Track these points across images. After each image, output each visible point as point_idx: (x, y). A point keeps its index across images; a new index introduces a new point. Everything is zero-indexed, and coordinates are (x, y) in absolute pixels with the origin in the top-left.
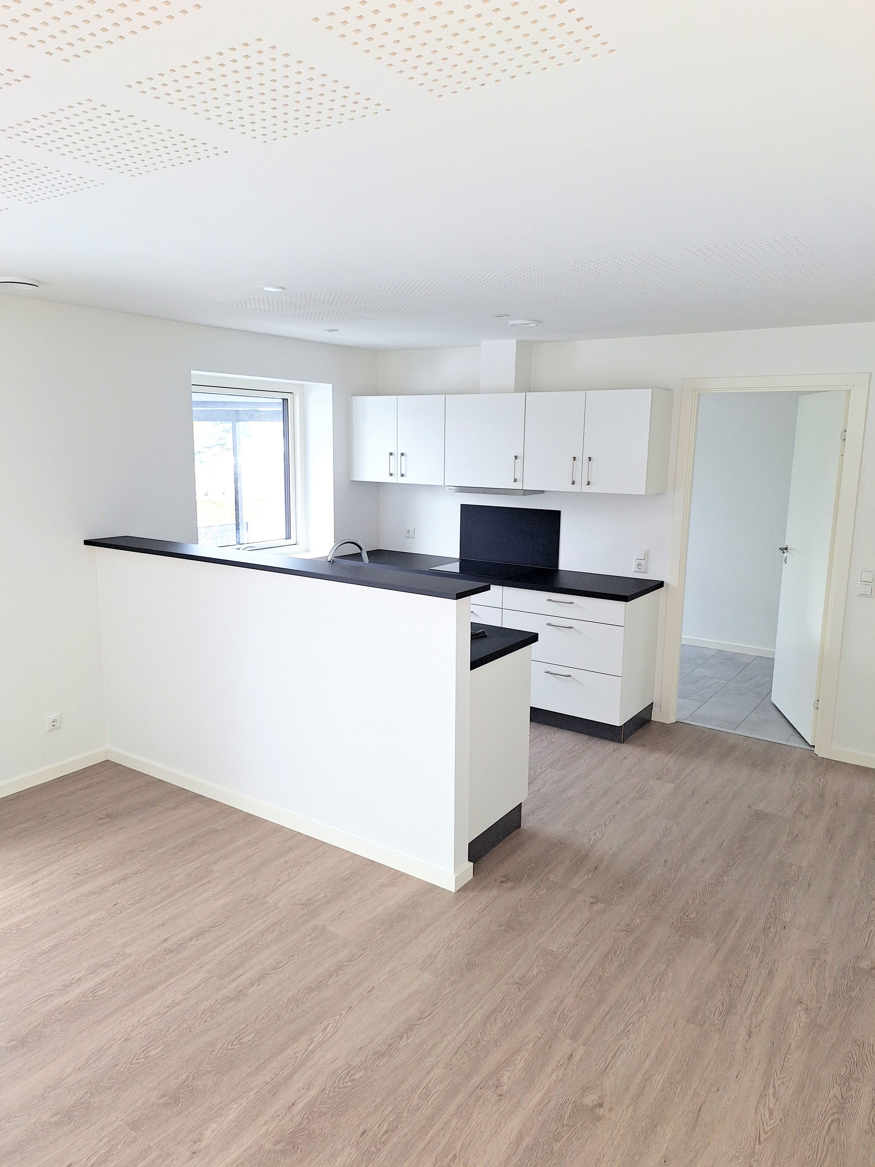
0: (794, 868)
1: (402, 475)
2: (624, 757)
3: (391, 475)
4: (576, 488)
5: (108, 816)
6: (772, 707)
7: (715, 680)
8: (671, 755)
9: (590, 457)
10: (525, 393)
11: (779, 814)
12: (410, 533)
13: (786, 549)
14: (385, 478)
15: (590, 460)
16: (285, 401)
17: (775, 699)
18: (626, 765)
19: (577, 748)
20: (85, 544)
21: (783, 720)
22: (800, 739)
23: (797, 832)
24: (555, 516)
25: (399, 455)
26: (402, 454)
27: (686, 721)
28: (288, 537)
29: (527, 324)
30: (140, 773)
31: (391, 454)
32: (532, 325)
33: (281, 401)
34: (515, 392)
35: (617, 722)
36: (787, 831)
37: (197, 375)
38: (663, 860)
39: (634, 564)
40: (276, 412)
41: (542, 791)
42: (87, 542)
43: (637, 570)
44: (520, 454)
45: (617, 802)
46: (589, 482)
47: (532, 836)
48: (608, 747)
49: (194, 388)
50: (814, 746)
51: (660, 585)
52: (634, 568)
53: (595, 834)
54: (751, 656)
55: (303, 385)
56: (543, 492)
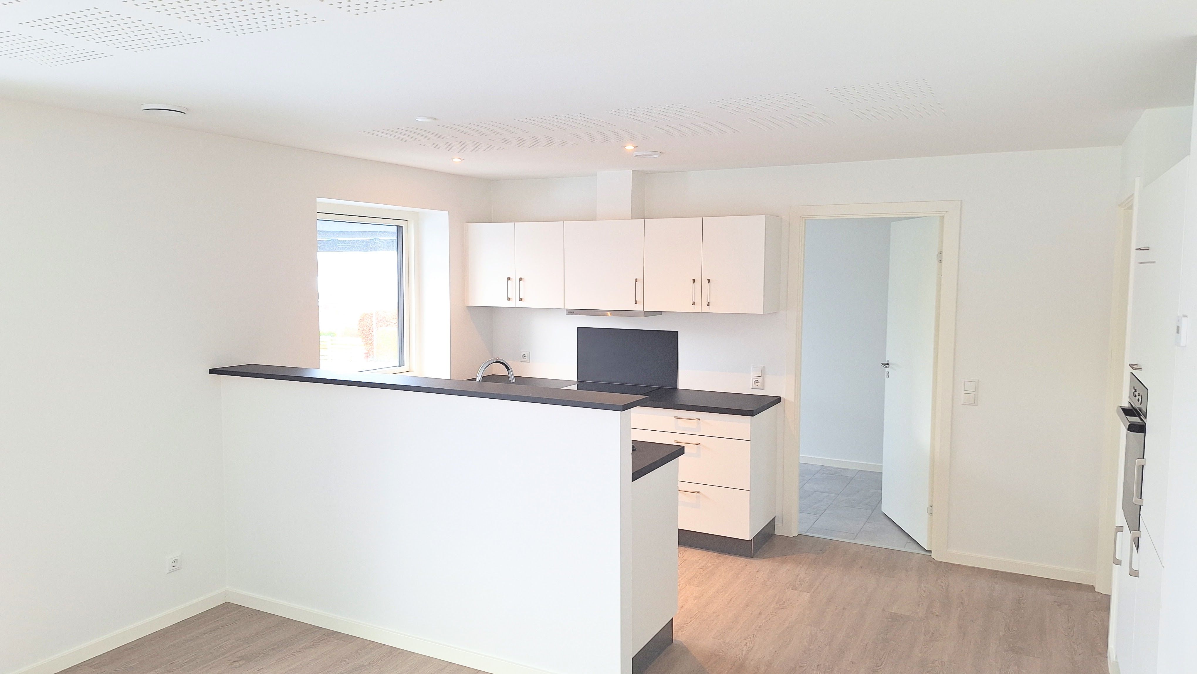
0: (937, 663)
1: (521, 300)
2: (757, 570)
3: (509, 299)
4: (697, 309)
5: (242, 658)
6: (883, 517)
7: (825, 494)
8: (801, 565)
9: (709, 279)
10: (643, 220)
11: (912, 615)
12: (525, 358)
13: (888, 364)
14: (502, 302)
15: (709, 282)
16: (399, 228)
17: (885, 510)
18: (760, 577)
19: (710, 564)
20: (210, 373)
21: (896, 528)
22: (915, 546)
23: (932, 631)
24: (673, 336)
25: (518, 280)
26: (520, 279)
27: (807, 534)
28: (402, 364)
29: (652, 155)
30: (266, 614)
31: (509, 279)
32: (655, 156)
33: (394, 229)
34: (632, 219)
35: (747, 536)
36: (923, 631)
37: (323, 202)
38: (816, 665)
39: (752, 380)
40: (392, 241)
41: (685, 607)
42: (212, 371)
43: (755, 386)
44: (640, 277)
45: (760, 613)
46: (709, 303)
47: (685, 651)
48: (741, 561)
49: (320, 216)
50: (930, 551)
51: (778, 400)
52: (751, 384)
53: (746, 645)
54: (853, 470)
55: (418, 212)
56: (660, 313)
